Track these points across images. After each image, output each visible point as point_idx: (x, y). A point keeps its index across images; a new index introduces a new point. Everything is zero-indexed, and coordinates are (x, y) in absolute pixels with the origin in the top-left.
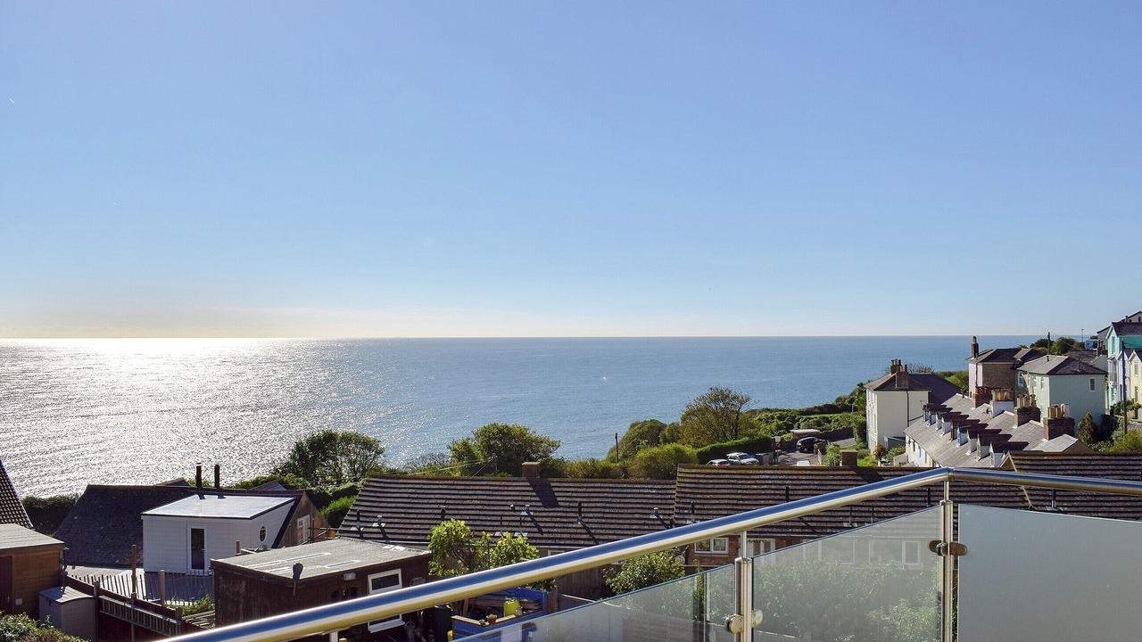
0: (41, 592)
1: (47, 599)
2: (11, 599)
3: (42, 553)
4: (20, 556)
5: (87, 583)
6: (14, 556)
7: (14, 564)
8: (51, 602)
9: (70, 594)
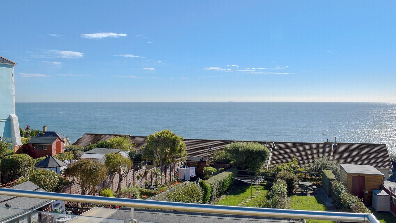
0: (373, 190)
1: (375, 193)
2: (364, 191)
3: (375, 177)
4: (368, 177)
5: (389, 190)
6: (366, 176)
7: (365, 179)
8: (375, 194)
9: (383, 193)
